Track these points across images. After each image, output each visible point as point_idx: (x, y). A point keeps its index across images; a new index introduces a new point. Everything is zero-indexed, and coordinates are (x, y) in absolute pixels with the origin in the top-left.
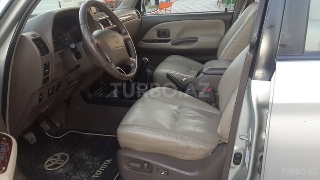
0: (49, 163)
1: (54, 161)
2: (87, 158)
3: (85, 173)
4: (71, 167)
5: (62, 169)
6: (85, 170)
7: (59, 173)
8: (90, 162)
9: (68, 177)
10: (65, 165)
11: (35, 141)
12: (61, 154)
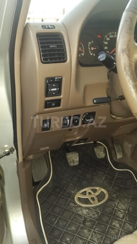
0: (84, 193)
1: (90, 193)
2: (121, 216)
3: (99, 236)
4: (96, 216)
5: (87, 210)
6: (104, 232)
7: (80, 213)
8: (118, 225)
9: (81, 225)
10: (92, 207)
11: (76, 164)
12: (103, 190)
